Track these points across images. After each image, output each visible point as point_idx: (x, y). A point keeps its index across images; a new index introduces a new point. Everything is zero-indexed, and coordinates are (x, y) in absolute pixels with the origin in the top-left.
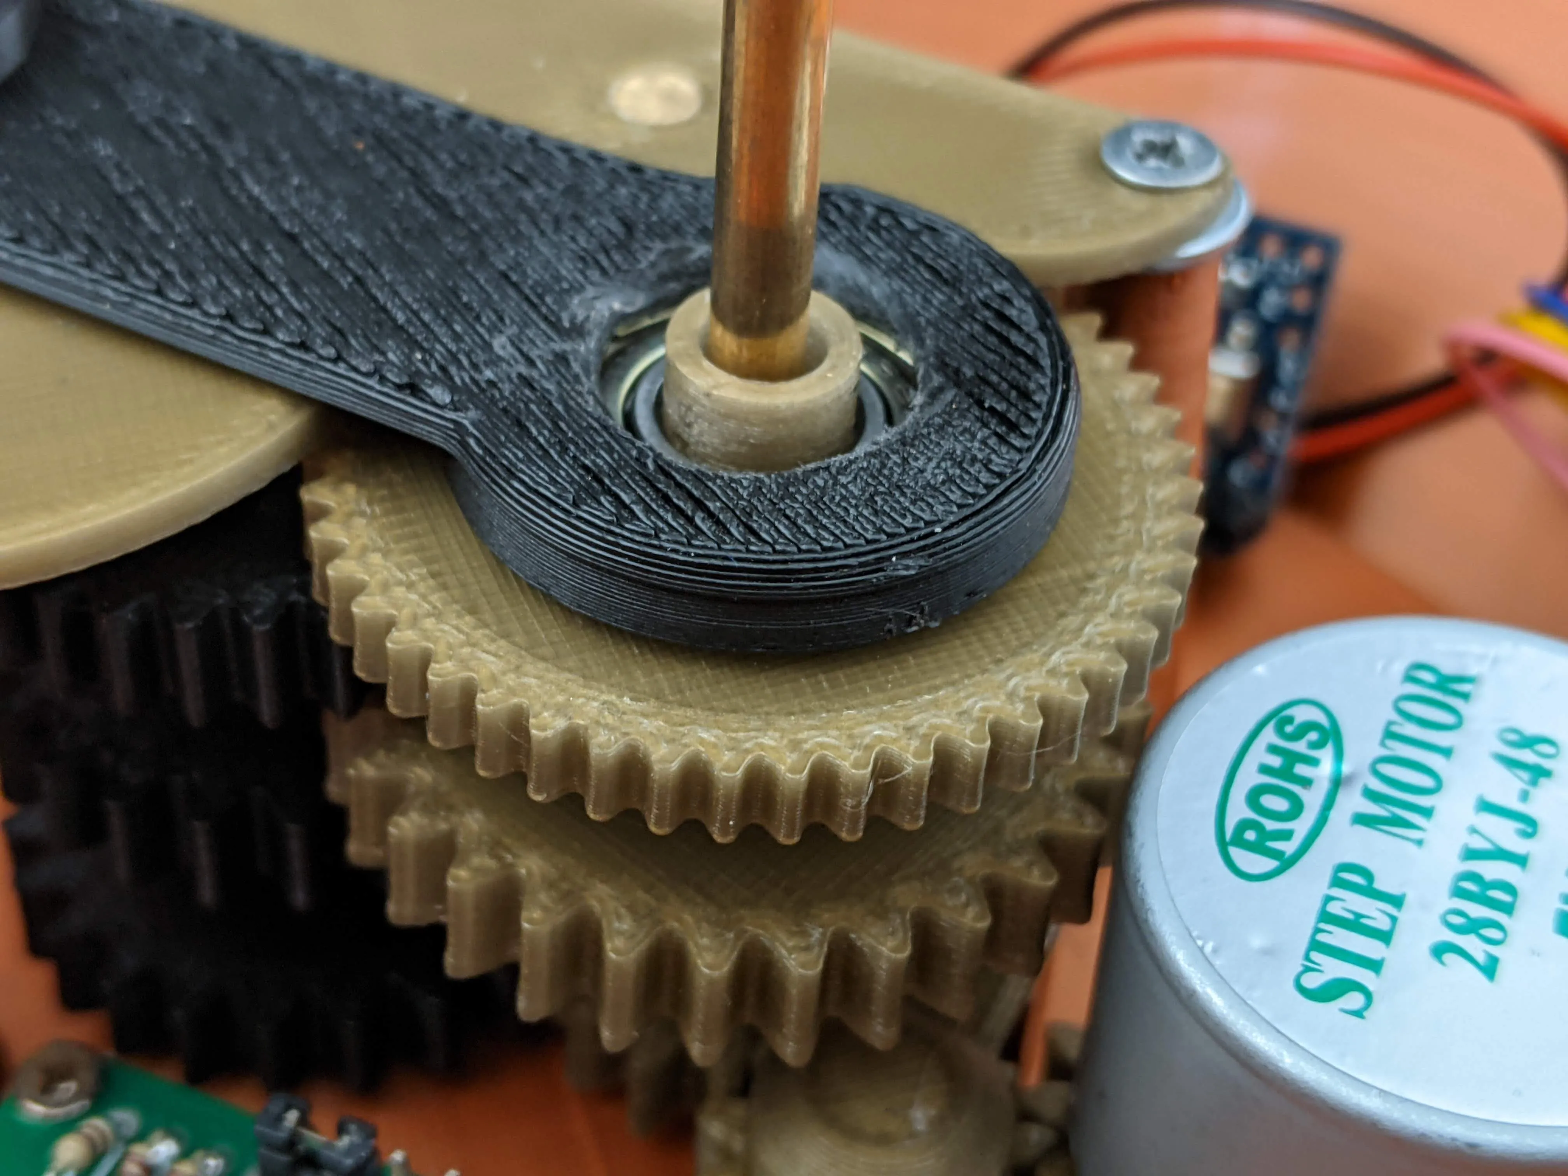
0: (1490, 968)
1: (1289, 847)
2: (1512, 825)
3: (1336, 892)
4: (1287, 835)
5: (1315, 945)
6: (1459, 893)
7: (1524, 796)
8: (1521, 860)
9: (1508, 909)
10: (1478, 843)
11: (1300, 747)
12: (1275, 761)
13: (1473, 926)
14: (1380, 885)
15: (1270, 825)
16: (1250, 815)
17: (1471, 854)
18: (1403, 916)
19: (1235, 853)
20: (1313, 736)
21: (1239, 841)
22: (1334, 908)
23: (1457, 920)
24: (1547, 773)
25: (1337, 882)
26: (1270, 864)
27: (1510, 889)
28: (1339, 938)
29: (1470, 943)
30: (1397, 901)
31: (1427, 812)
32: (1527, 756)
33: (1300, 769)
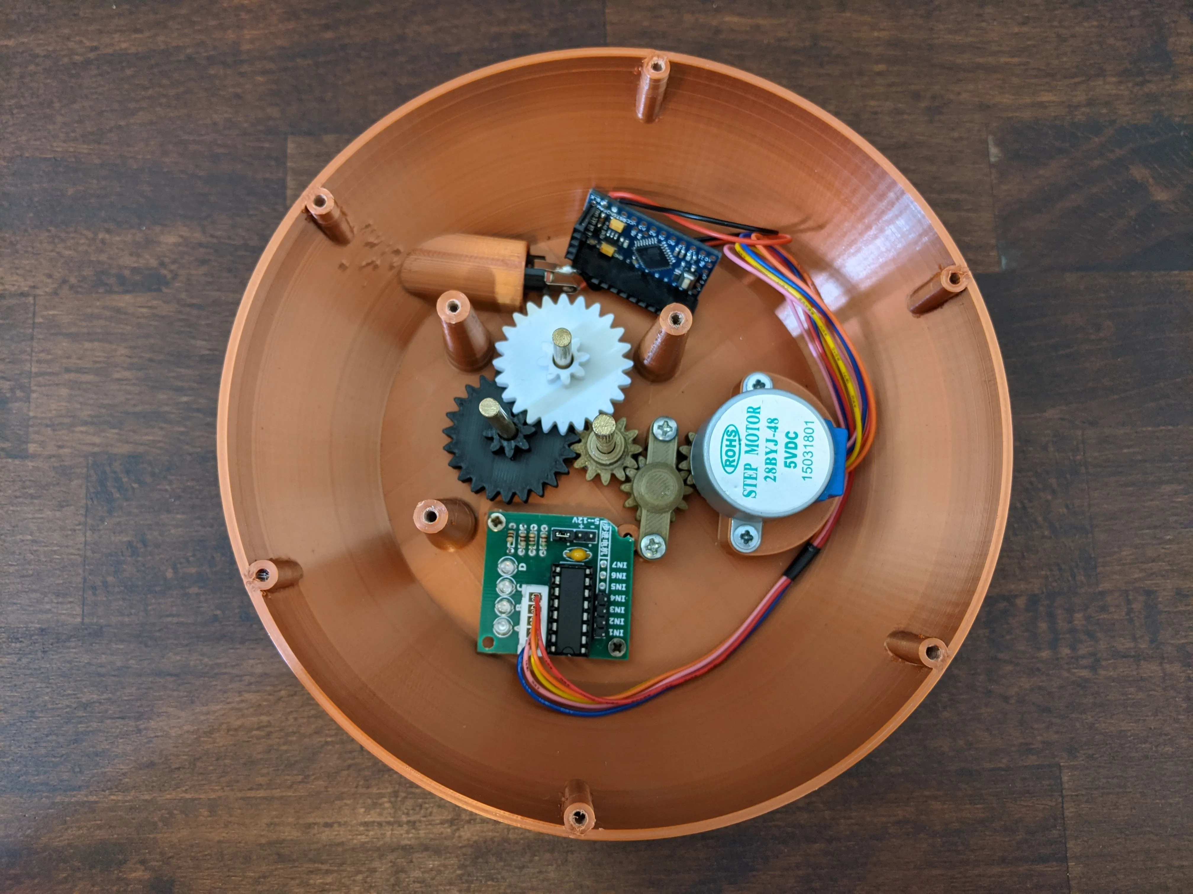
0: (774, 479)
1: (735, 463)
2: (773, 443)
3: (746, 471)
4: (734, 461)
5: (745, 485)
6: (766, 464)
7: (774, 435)
8: (776, 452)
9: (775, 464)
10: (768, 450)
11: (732, 438)
12: (728, 443)
13: (770, 471)
14: (753, 467)
15: (731, 459)
16: (727, 458)
17: (767, 453)
18: (758, 472)
19: (726, 468)
20: (733, 434)
21: (727, 466)
22: (746, 475)
23: (767, 470)
24: (777, 428)
25: (745, 469)
26: (733, 469)
27: (775, 459)
28: (749, 481)
29: (770, 475)
30: (756, 469)
31: (757, 446)
32: (773, 425)
33: (733, 443)
